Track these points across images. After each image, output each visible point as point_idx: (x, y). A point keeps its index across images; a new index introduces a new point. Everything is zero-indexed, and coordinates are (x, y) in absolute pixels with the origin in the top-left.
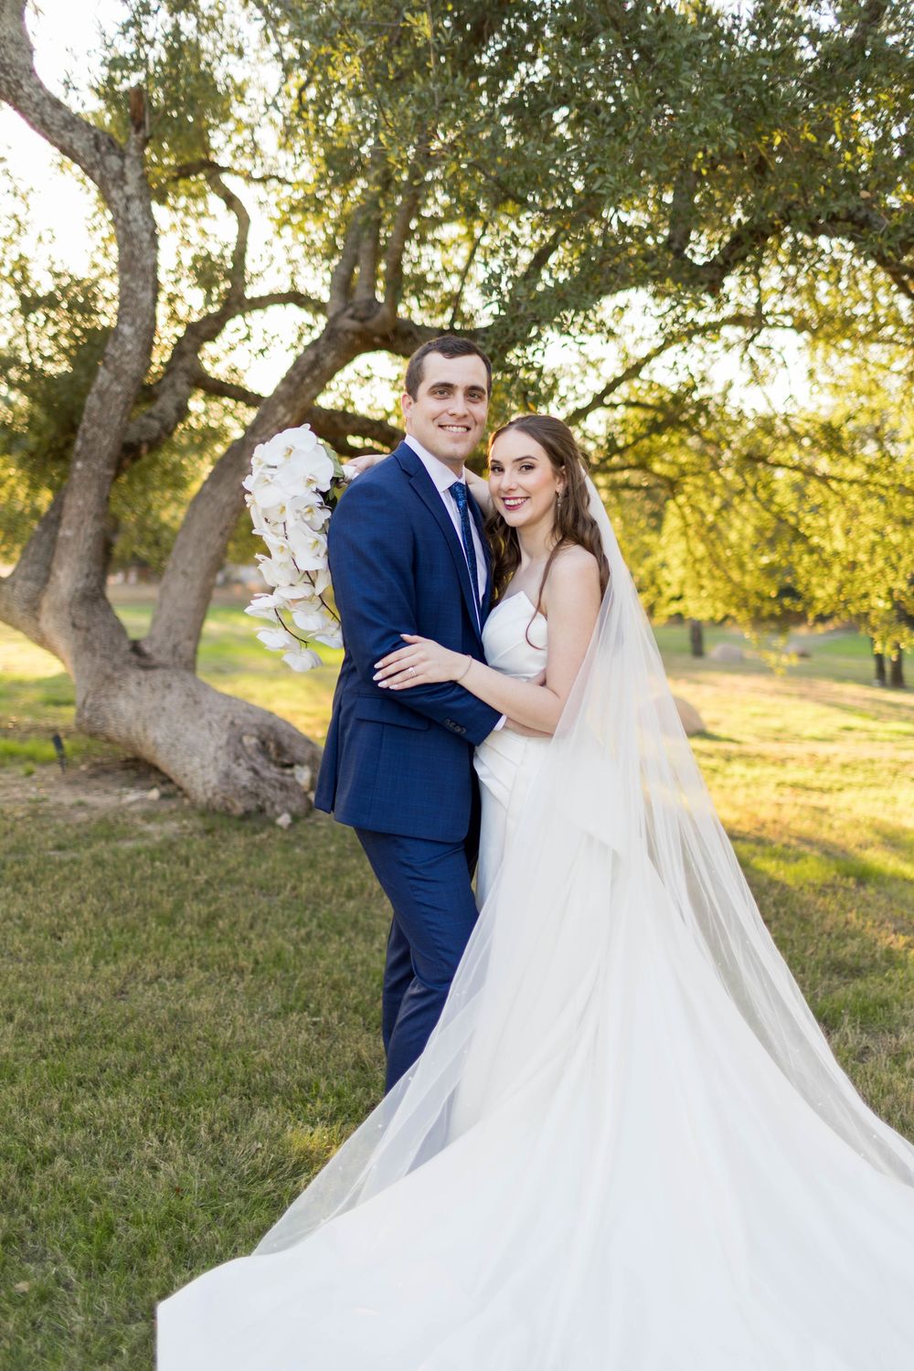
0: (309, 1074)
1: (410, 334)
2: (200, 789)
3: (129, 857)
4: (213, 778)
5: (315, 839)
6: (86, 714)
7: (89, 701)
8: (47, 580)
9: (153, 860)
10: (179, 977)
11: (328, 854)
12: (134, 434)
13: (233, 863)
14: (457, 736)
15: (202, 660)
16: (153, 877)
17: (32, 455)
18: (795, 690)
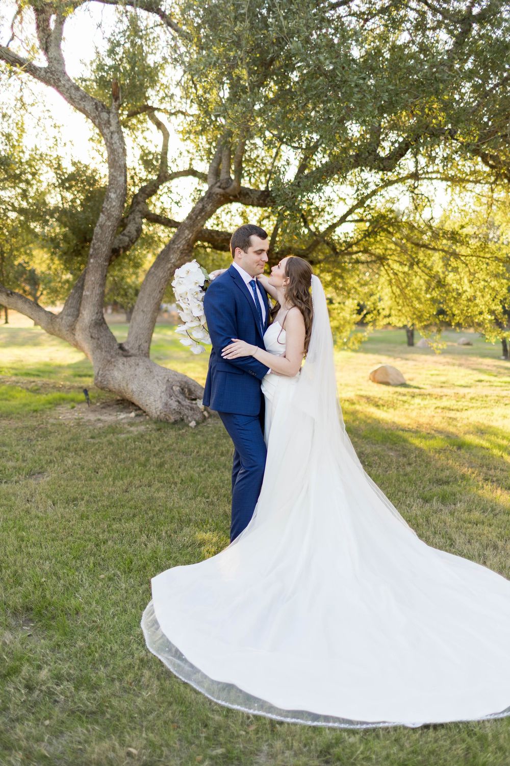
0: (204, 517)
1: (247, 194)
2: (154, 411)
3: (123, 441)
4: (160, 405)
5: (207, 432)
6: (99, 379)
7: (101, 372)
8: (78, 316)
9: (135, 442)
10: (150, 486)
11: (213, 438)
12: (116, 244)
13: (170, 442)
14: (253, 376)
15: (151, 352)
16: (135, 449)
17: (65, 253)
18: (457, 362)
